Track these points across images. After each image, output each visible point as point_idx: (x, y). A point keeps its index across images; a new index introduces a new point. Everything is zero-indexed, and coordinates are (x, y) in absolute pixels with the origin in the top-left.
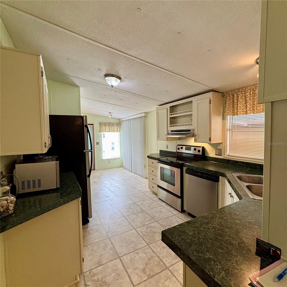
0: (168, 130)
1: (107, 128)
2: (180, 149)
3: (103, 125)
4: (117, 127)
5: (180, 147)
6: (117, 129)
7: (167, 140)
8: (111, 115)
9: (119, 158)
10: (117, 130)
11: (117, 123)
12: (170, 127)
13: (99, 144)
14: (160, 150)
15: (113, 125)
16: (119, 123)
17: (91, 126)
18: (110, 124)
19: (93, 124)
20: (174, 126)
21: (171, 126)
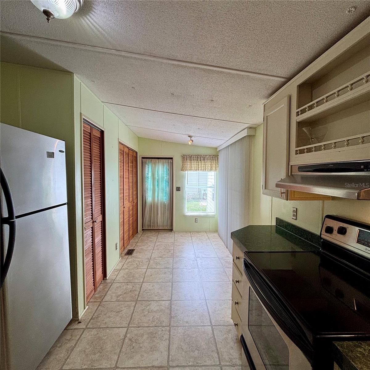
0: (291, 164)
1: (194, 164)
2: (335, 232)
3: (187, 159)
4: (211, 163)
5: (336, 225)
6: (211, 166)
7: (284, 195)
8: (193, 141)
9: (213, 217)
10: (211, 168)
11: (211, 156)
12: (297, 154)
13: (180, 191)
14: (276, 218)
15: (204, 159)
16: (214, 156)
17: (169, 161)
18: (199, 158)
19: (172, 158)
20: (309, 150)
21: (302, 152)
